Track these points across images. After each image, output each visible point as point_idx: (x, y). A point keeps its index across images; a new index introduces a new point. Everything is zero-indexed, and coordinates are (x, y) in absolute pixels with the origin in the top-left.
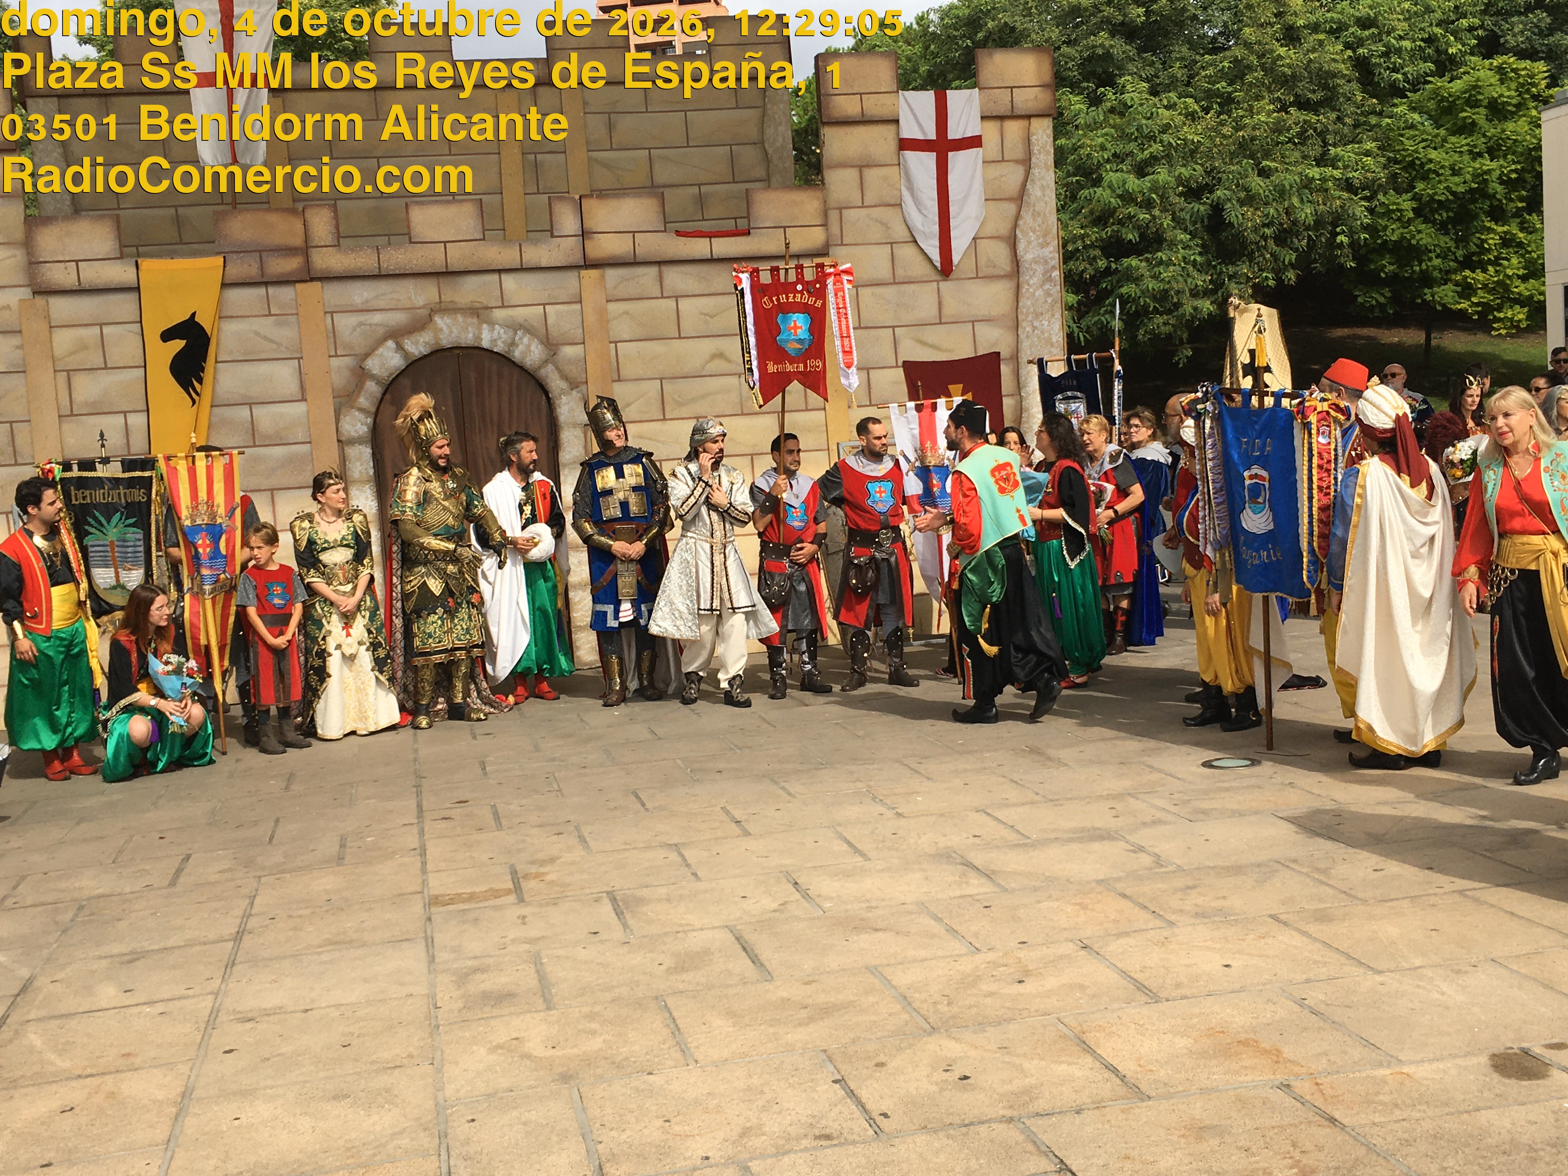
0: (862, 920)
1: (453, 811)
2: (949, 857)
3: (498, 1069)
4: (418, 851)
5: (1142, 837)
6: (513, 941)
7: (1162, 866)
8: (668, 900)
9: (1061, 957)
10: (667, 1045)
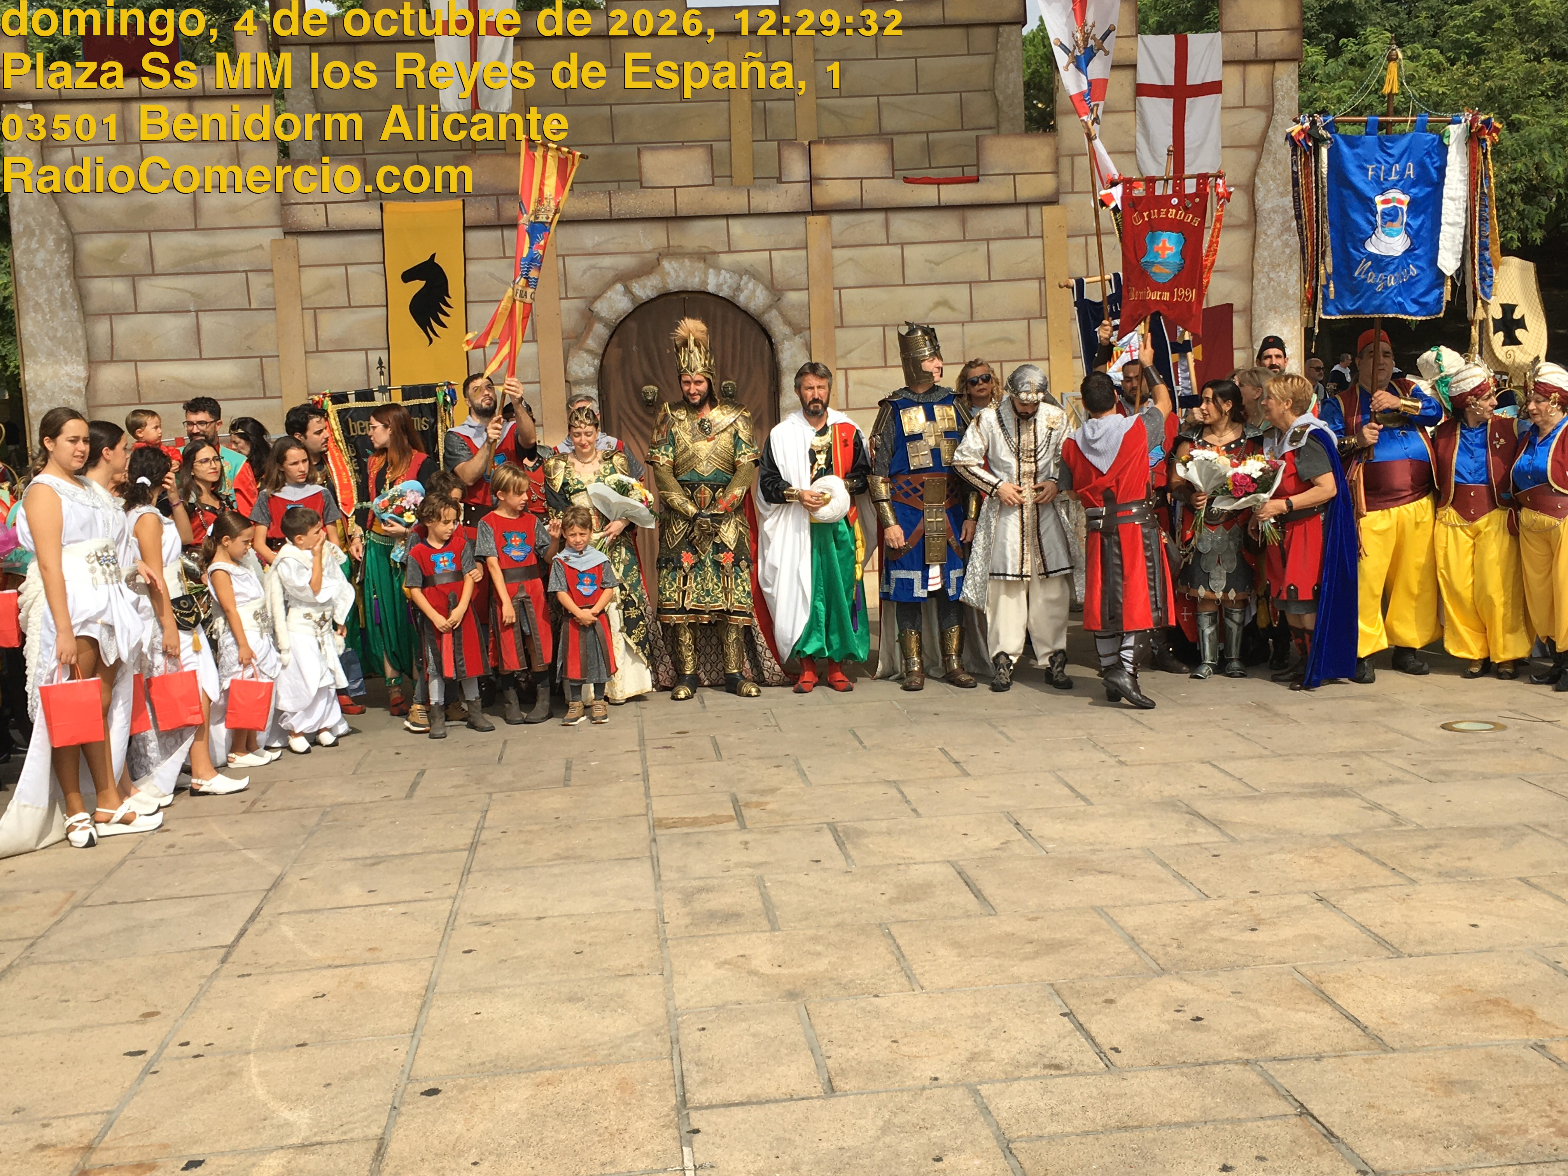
0: (1087, 861)
1: (674, 741)
2: (1174, 805)
3: (726, 982)
4: (641, 777)
5: (1378, 795)
6: (738, 865)
7: (1400, 824)
8: (889, 834)
9: (1297, 908)
10: (893, 970)
